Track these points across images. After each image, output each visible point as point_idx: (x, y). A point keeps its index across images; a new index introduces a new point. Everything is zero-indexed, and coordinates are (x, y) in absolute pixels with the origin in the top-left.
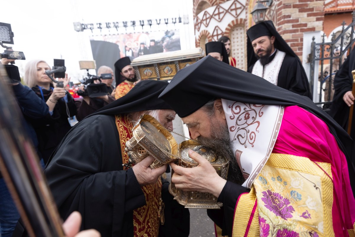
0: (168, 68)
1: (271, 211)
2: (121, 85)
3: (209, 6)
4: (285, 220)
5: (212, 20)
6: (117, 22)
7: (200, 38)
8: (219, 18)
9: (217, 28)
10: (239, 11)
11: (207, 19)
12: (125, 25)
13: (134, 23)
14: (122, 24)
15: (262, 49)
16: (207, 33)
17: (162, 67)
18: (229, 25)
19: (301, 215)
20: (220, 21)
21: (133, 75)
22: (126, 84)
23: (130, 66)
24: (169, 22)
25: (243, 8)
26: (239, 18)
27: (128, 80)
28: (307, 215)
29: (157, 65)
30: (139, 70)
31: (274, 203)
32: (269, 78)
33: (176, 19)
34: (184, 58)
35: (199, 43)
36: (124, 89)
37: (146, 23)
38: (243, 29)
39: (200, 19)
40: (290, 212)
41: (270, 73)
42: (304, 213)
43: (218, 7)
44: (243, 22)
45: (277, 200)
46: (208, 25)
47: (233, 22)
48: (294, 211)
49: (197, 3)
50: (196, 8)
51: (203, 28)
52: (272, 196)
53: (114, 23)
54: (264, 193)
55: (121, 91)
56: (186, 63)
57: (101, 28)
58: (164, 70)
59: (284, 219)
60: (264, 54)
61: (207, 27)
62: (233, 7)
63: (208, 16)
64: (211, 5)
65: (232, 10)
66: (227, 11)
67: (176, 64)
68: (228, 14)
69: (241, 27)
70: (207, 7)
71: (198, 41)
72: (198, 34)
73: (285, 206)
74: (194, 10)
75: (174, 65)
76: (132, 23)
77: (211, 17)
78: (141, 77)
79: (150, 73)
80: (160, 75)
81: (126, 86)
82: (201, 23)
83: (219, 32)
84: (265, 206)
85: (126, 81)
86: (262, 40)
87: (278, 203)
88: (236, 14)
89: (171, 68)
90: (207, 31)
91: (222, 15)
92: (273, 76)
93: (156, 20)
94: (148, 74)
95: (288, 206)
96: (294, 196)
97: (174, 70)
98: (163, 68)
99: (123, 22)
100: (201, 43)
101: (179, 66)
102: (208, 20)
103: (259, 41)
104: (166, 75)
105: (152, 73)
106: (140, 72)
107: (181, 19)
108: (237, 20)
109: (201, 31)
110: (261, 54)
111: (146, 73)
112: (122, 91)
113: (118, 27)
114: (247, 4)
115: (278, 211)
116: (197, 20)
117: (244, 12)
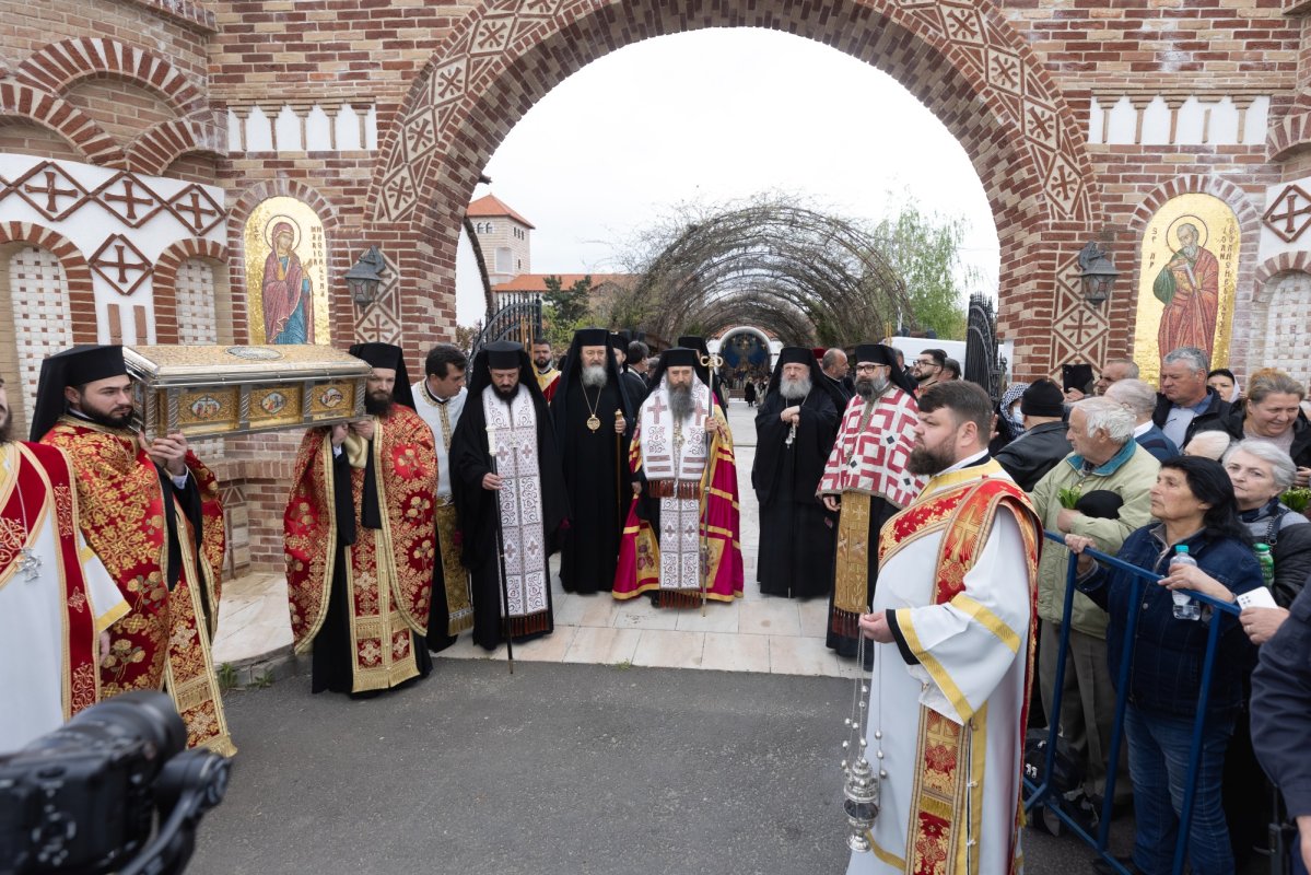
0: (276, 397)
32: (523, 418)
58: (262, 400)
79: (215, 408)
89: (286, 397)
94: (206, 412)
103: (510, 374)
105: (221, 409)
110: (506, 391)
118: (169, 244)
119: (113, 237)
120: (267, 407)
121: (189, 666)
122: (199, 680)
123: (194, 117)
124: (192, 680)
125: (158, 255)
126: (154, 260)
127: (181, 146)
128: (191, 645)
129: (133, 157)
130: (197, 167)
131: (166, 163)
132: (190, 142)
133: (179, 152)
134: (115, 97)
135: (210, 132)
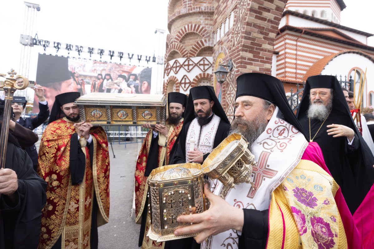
0: (123, 112)
1: (302, 203)
2: (55, 123)
3: (180, 57)
4: (313, 209)
5: (182, 69)
6: (82, 46)
7: (168, 83)
8: (188, 69)
9: (185, 77)
10: (206, 67)
11: (176, 67)
12: (91, 51)
13: (102, 52)
14: (87, 50)
15: (202, 110)
16: (176, 80)
17: (115, 110)
18: (197, 77)
19: (323, 202)
20: (189, 72)
21: (76, 114)
22: (65, 122)
23: (73, 103)
24: (142, 59)
25: (210, 65)
26: (206, 72)
27: (68, 118)
28: (327, 202)
29: (109, 108)
30: (85, 110)
31: (303, 197)
32: (206, 140)
33: (150, 57)
34: (143, 104)
35: (167, 87)
36: (57, 129)
37: (116, 54)
38: (209, 82)
39: (170, 66)
40: (315, 202)
41: (207, 134)
42: (325, 201)
43: (189, 59)
44: (209, 77)
45: (304, 194)
46: (177, 72)
47: (200, 75)
48: (318, 200)
49: (170, 51)
50: (168, 55)
51: (172, 74)
52: (300, 191)
53: (77, 46)
54: (294, 190)
55: (53, 131)
56: (145, 110)
57: (59, 48)
58: (118, 113)
59: (311, 208)
60: (203, 116)
61: (176, 74)
62: (202, 62)
63: (178, 65)
64: (182, 56)
65: (200, 65)
66: (196, 65)
67: (134, 110)
68: (196, 68)
69: (207, 81)
70: (178, 57)
71: (166, 85)
72: (167, 78)
73: (310, 197)
74: (166, 56)
75: (131, 110)
76: (99, 51)
77: (181, 66)
78: (86, 117)
79: (100, 115)
80: (112, 119)
81: (62, 125)
82: (171, 69)
83: (187, 81)
84: (298, 200)
85: (65, 119)
86: (204, 102)
87: (305, 196)
88: (204, 69)
89: (127, 112)
90: (175, 78)
91: (191, 67)
92: (210, 138)
93: (129, 54)
94: (97, 115)
95: (313, 197)
96: (317, 189)
97: (130, 115)
98: (117, 112)
99: (89, 48)
100: (168, 87)
101: (137, 112)
102: (178, 68)
103: (201, 102)
104: (119, 119)
105: (102, 115)
106: (85, 112)
107: (155, 59)
108: (204, 74)
109: (170, 76)
110: (200, 115)
111: (94, 114)
112: (55, 131)
113: (81, 52)
114: (213, 63)
115: (306, 202)
116: (168, 66)
117: (211, 68)
118: (196, 76)
119: (184, 76)
120: (120, 116)
121: (72, 220)
122: (75, 227)
123: (205, 38)
124: (73, 226)
125: (193, 79)
126: (192, 81)
127: (201, 46)
128: (75, 211)
129: (190, 53)
130: (207, 52)
131: (197, 53)
132: (203, 45)
133: (200, 48)
134: (190, 39)
135: (209, 41)
